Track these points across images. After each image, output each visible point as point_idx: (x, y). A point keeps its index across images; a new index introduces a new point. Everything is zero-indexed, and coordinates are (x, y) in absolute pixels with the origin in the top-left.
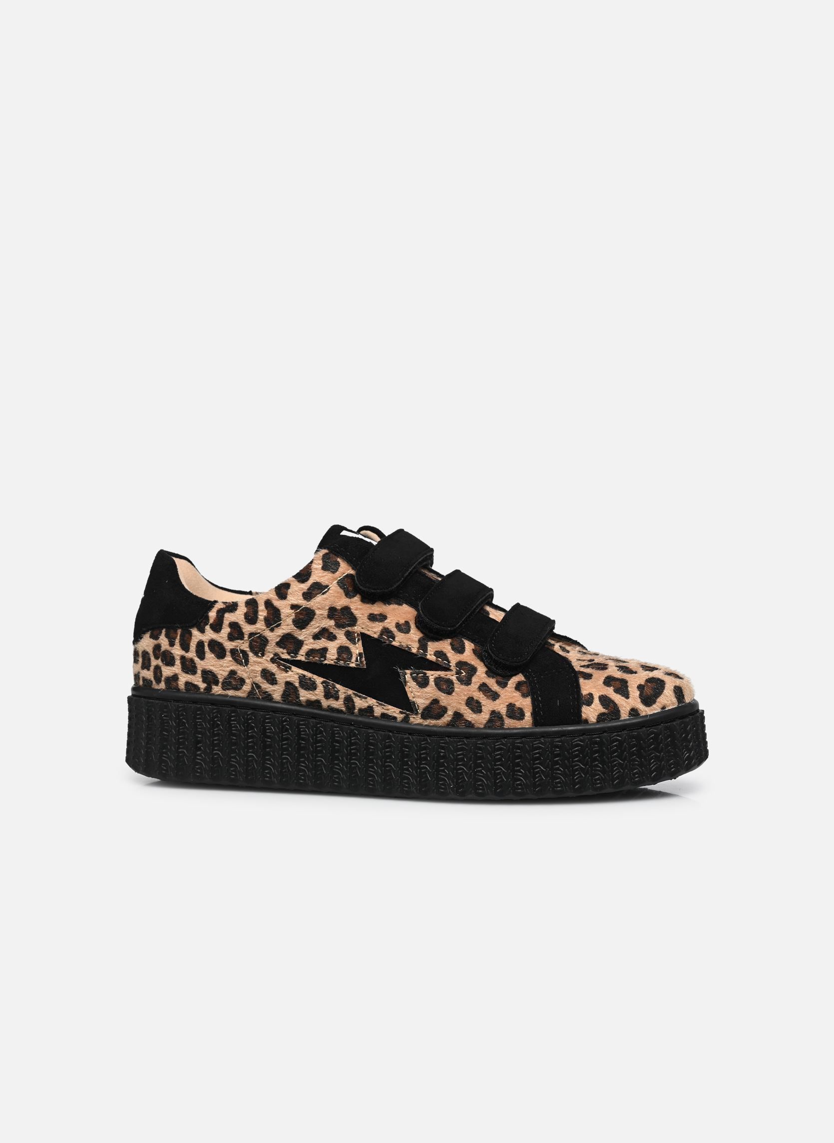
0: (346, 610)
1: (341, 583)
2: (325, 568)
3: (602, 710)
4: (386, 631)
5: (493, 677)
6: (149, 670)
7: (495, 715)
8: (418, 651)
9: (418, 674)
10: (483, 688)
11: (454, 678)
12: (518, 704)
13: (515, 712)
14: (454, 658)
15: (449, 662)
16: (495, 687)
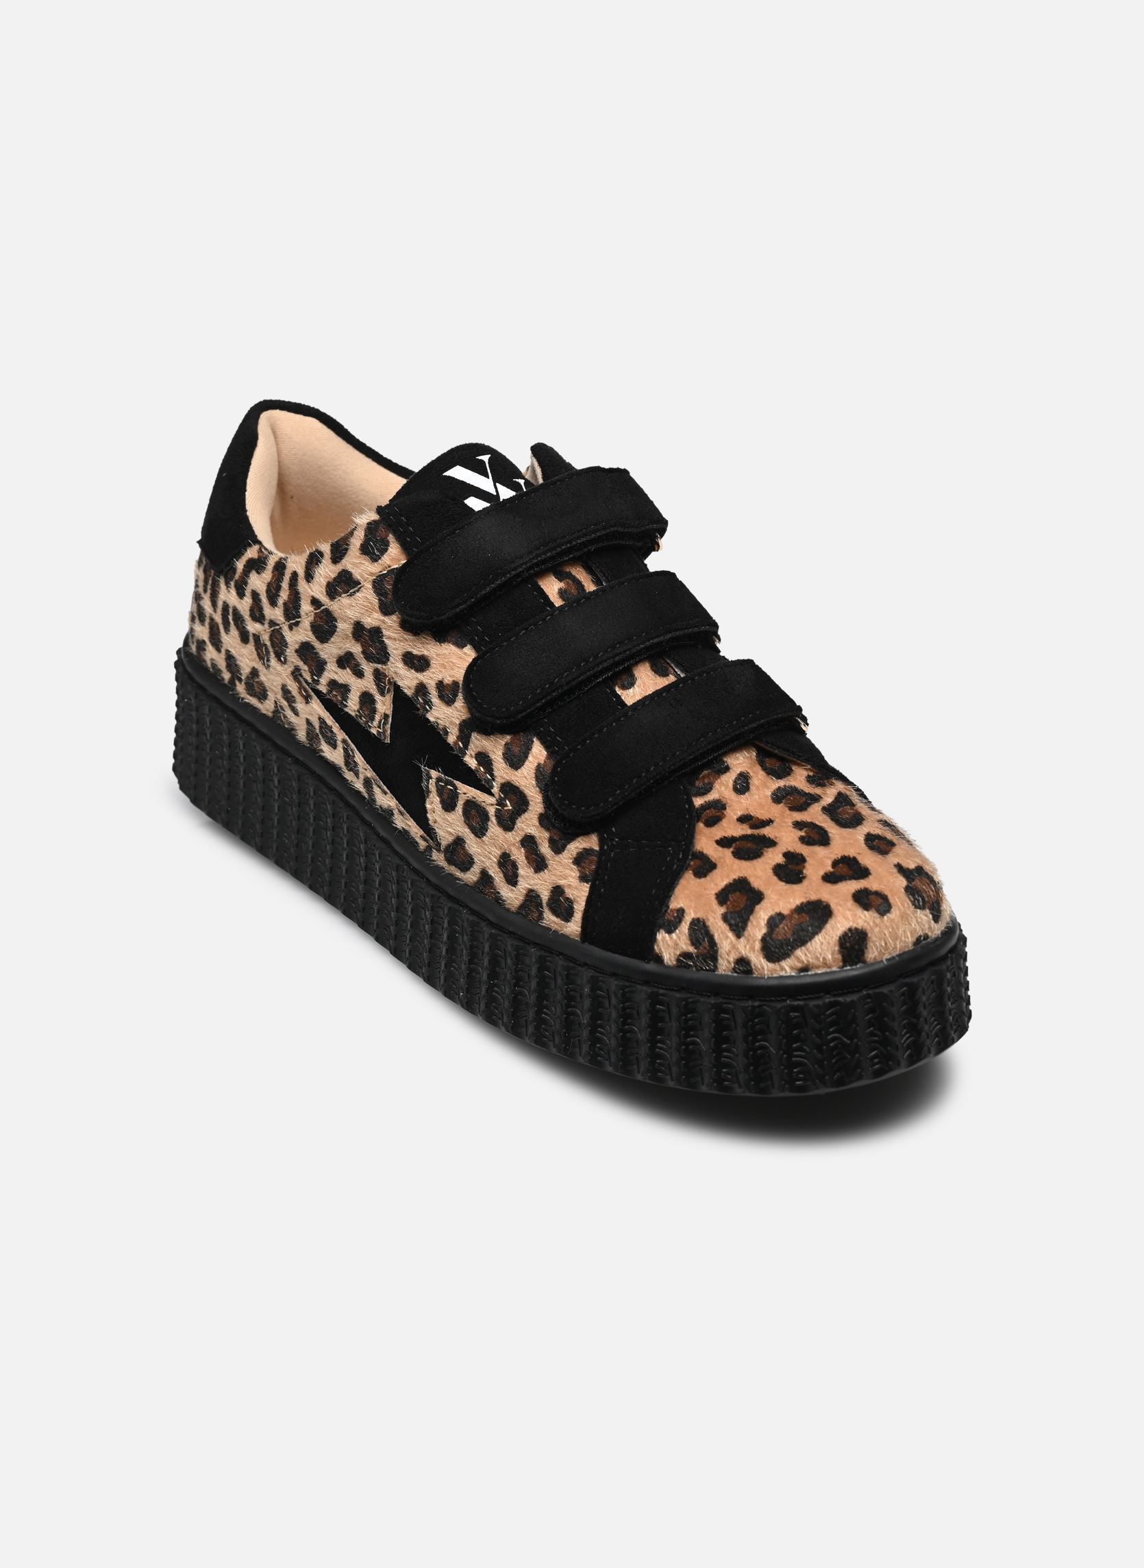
0: (376, 632)
1: (378, 584)
2: (365, 549)
3: (686, 946)
4: (421, 689)
5: (547, 829)
7: (532, 897)
8: (456, 743)
9: (446, 784)
10: (529, 842)
11: (491, 811)
12: (569, 893)
13: (560, 903)
14: (502, 772)
15: (494, 780)
16: (545, 849)
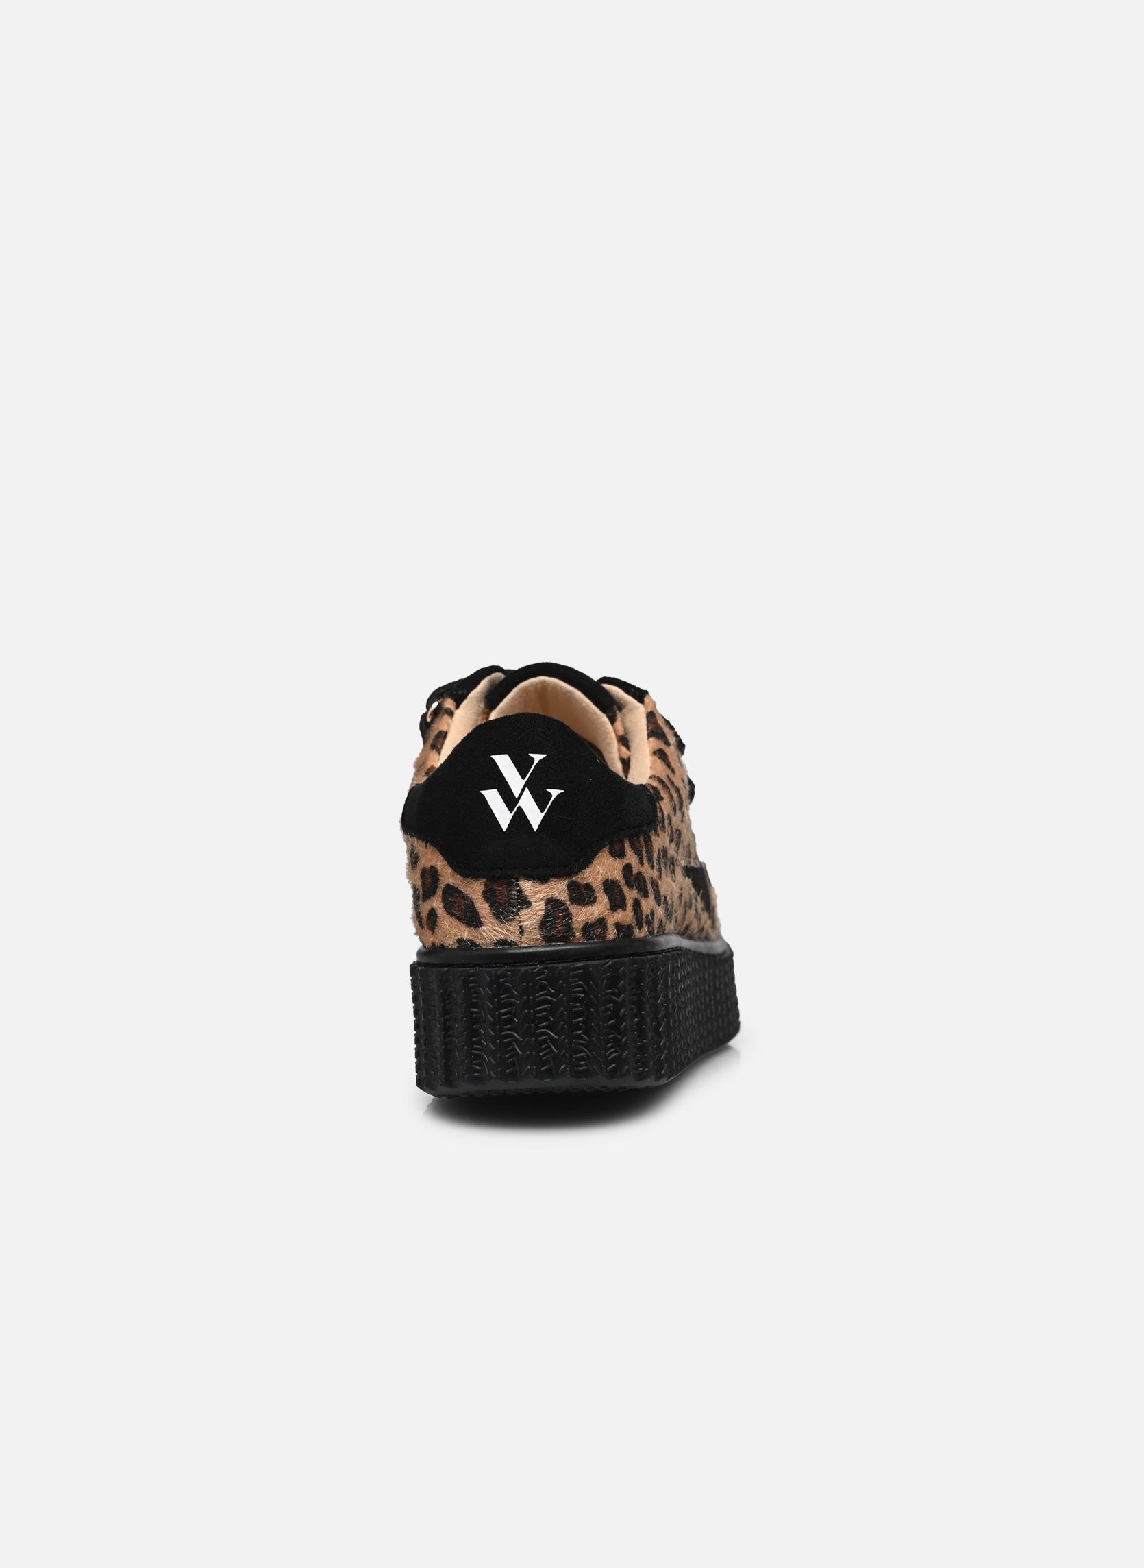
6: (624, 909)
